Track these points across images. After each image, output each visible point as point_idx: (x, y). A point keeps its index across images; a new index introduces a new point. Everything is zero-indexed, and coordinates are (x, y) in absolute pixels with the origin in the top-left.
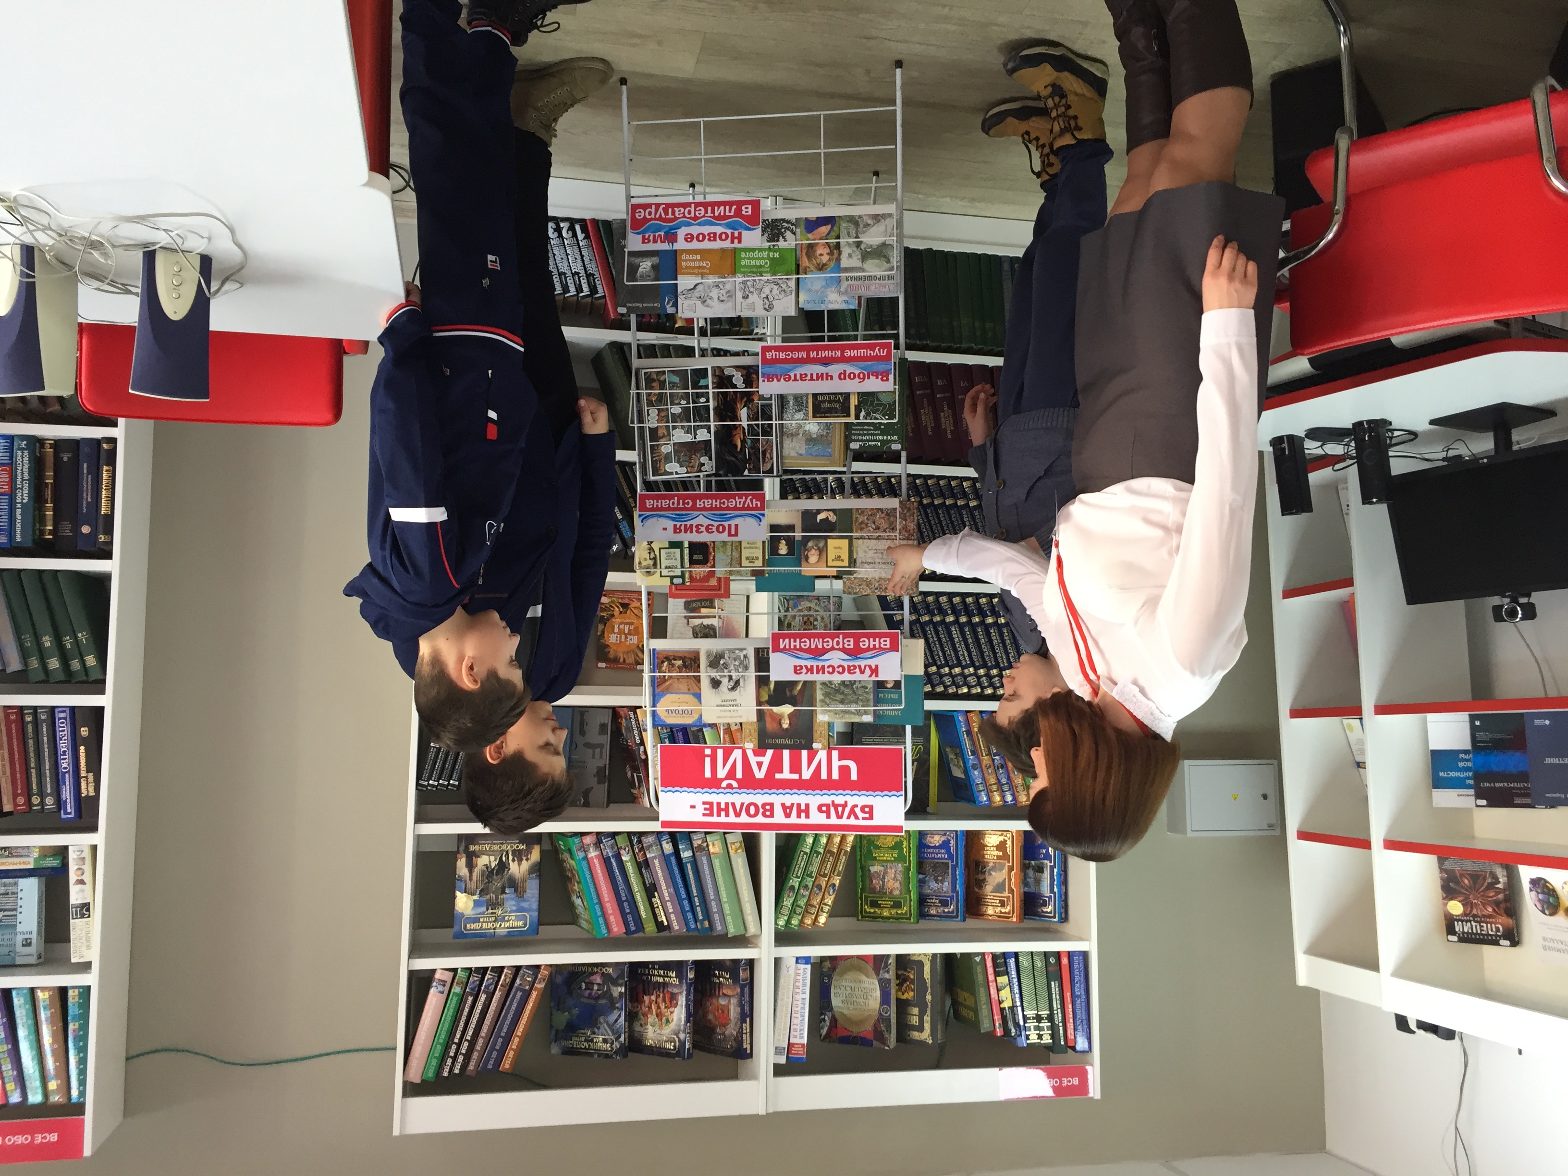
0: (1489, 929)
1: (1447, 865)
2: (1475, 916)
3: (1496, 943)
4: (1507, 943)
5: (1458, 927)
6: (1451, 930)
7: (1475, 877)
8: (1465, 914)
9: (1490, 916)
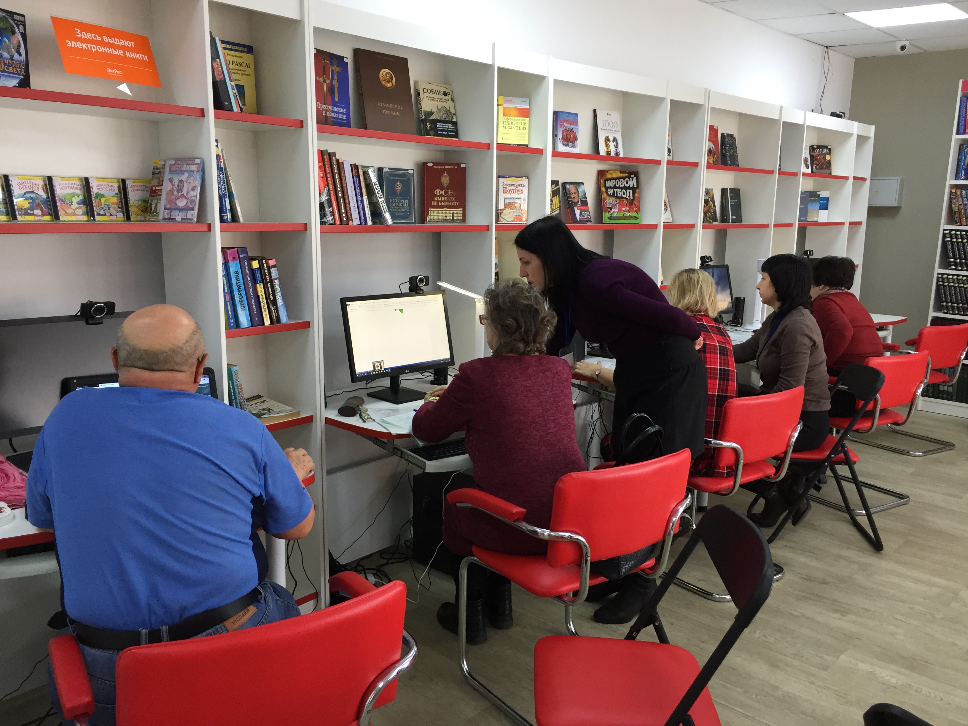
0: (819, 151)
1: (829, 172)
2: (823, 155)
3: (817, 146)
4: (814, 147)
5: (828, 151)
6: (830, 150)
7: (822, 168)
8: (826, 155)
9: (818, 155)
